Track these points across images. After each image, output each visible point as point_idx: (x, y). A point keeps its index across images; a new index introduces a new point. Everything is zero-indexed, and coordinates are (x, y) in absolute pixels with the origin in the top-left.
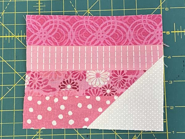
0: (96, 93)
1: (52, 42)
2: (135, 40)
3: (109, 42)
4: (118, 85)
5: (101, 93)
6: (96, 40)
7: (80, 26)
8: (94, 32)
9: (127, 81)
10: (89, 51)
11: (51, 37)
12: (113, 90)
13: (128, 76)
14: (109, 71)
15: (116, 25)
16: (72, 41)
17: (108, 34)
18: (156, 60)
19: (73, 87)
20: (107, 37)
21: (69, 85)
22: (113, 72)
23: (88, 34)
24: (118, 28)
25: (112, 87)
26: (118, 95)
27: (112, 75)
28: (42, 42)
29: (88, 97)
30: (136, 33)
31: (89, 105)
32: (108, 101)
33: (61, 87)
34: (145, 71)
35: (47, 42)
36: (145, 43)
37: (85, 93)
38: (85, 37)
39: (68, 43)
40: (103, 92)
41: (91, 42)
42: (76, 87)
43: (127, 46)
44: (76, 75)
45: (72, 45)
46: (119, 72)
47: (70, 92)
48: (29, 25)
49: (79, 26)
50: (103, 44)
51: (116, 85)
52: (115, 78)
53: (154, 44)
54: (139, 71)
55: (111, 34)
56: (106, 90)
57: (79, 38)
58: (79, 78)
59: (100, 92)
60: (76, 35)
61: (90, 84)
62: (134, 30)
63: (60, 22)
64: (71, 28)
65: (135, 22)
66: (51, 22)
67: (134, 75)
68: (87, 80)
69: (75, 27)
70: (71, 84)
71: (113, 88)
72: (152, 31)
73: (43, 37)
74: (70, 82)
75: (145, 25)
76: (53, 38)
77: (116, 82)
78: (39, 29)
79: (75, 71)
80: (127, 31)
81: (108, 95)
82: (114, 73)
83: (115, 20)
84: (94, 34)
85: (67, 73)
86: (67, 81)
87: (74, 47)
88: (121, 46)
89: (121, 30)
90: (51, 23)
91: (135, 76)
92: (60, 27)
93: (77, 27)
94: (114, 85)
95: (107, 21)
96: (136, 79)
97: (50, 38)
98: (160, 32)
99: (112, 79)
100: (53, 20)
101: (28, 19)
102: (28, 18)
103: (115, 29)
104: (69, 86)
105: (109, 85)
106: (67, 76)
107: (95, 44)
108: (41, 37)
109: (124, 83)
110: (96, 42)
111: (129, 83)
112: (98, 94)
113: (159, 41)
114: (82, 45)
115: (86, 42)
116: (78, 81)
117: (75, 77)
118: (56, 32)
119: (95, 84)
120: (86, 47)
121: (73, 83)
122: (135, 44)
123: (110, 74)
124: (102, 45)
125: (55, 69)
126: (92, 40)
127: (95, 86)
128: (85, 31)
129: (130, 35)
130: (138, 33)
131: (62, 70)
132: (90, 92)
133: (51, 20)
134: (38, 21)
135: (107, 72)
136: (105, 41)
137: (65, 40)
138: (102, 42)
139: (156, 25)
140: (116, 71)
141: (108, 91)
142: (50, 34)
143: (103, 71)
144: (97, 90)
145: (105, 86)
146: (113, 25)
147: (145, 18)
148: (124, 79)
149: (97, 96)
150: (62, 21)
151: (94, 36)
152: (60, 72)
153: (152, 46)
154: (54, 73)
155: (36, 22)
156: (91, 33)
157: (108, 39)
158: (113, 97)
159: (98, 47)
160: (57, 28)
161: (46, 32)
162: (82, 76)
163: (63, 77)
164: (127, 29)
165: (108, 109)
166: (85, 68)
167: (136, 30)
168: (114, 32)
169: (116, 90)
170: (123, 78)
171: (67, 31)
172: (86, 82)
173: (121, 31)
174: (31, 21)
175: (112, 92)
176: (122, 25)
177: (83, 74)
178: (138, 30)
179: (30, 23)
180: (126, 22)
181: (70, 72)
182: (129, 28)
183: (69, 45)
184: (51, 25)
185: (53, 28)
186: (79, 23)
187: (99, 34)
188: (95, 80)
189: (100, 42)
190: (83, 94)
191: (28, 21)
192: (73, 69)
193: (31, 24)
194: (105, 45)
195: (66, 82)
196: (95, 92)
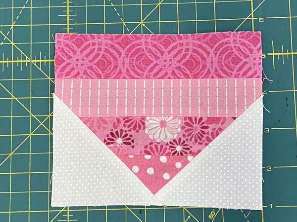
0: (161, 150)
1: (93, 73)
2: (219, 71)
3: (181, 73)
4: (193, 139)
5: (167, 151)
6: (161, 70)
7: (136, 50)
8: (157, 58)
9: (208, 133)
10: (149, 86)
11: (92, 66)
12: (185, 147)
13: (209, 125)
14: (180, 118)
15: (191, 47)
16: (124, 71)
17: (179, 62)
18: (251, 102)
19: (125, 141)
20: (177, 66)
21: (120, 139)
22: (185, 119)
23: (148, 62)
24: (195, 51)
25: (184, 142)
26: (194, 154)
27: (185, 123)
28: (78, 73)
29: (148, 157)
30: (222, 59)
31: (150, 168)
32: (178, 163)
33: (108, 141)
34: (234, 118)
35: (85, 73)
36: (236, 74)
37: (143, 151)
38: (144, 66)
39: (117, 75)
40: (171, 149)
41: (152, 74)
42: (130, 141)
43: (208, 80)
44: (129, 123)
45: (124, 78)
46: (196, 119)
47: (121, 149)
48: (59, 48)
49: (134, 49)
50: (172, 76)
51: (191, 138)
52: (190, 128)
53: (249, 77)
54: (225, 118)
55: (183, 61)
56: (175, 146)
57: (134, 67)
58: (134, 128)
59: (166, 149)
60: (130, 63)
61: (151, 137)
62: (218, 54)
63: (106, 43)
64: (123, 52)
65: (221, 42)
66: (92, 43)
67: (217, 123)
68: (146, 131)
69: (129, 50)
70: (123, 137)
71: (186, 143)
72: (246, 56)
73: (79, 65)
74: (121, 134)
75: (235, 46)
76: (94, 66)
77: (190, 134)
78: (74, 54)
79: (128, 117)
80: (208, 56)
81: (178, 153)
82: (188, 121)
83: (190, 40)
84: (158, 62)
85: (115, 120)
86: (117, 132)
87: (126, 81)
88: (199, 80)
89: (199, 54)
90: (92, 46)
91: (219, 125)
92: (106, 50)
93: (133, 51)
94: (187, 140)
95: (178, 42)
96: (221, 130)
97: (90, 68)
98: (257, 59)
99: (185, 129)
100: (96, 41)
101: (58, 40)
102: (57, 38)
103: (190, 53)
104: (119, 141)
105: (180, 139)
106: (116, 124)
107: (159, 76)
108: (77, 65)
109: (203, 137)
110: (160, 73)
111: (210, 137)
112: (164, 152)
113: (256, 72)
114: (138, 77)
115: (146, 73)
116: (133, 133)
117: (129, 126)
118: (100, 57)
119: (159, 137)
120: (145, 81)
121: (126, 135)
122: (220, 77)
123: (182, 122)
124: (169, 78)
125: (99, 113)
126: (155, 71)
127: (158, 141)
128: (144, 56)
129: (212, 62)
130: (225, 60)
131: (108, 116)
132: (151, 149)
133: (93, 41)
134: (74, 42)
135: (176, 120)
136: (173, 71)
137: (113, 70)
138: (170, 72)
139: (253, 47)
140: (190, 119)
141: (179, 148)
142: (91, 61)
143: (172, 117)
144: (162, 146)
145: (175, 141)
146: (187, 47)
147: (236, 37)
148: (203, 130)
149: (162, 155)
150: (109, 42)
151: (157, 64)
152: (106, 118)
153: (245, 81)
154: (96, 120)
155: (71, 44)
156: (153, 59)
157: (179, 68)
158: (187, 158)
159: (163, 81)
160: (102, 53)
161: (85, 58)
162: (139, 124)
163: (110, 126)
164: (208, 53)
165: (178, 176)
166: (144, 113)
167: (221, 54)
168: (188, 57)
169: (191, 147)
170: (201, 129)
171: (117, 56)
172: (145, 134)
173: (199, 56)
174: (62, 43)
175: (184, 150)
176: (200, 46)
177: (140, 122)
178: (225, 55)
179: (61, 45)
180: (206, 43)
181: (121, 119)
182: (211, 51)
183: (119, 78)
184: (93, 47)
185: (95, 52)
186: (135, 44)
187: (165, 61)
188: (159, 131)
189: (166, 74)
190: (141, 152)
191: (59, 42)
192: (126, 114)
193: (63, 46)
194: (175, 78)
195: (115, 134)
196: (159, 150)
